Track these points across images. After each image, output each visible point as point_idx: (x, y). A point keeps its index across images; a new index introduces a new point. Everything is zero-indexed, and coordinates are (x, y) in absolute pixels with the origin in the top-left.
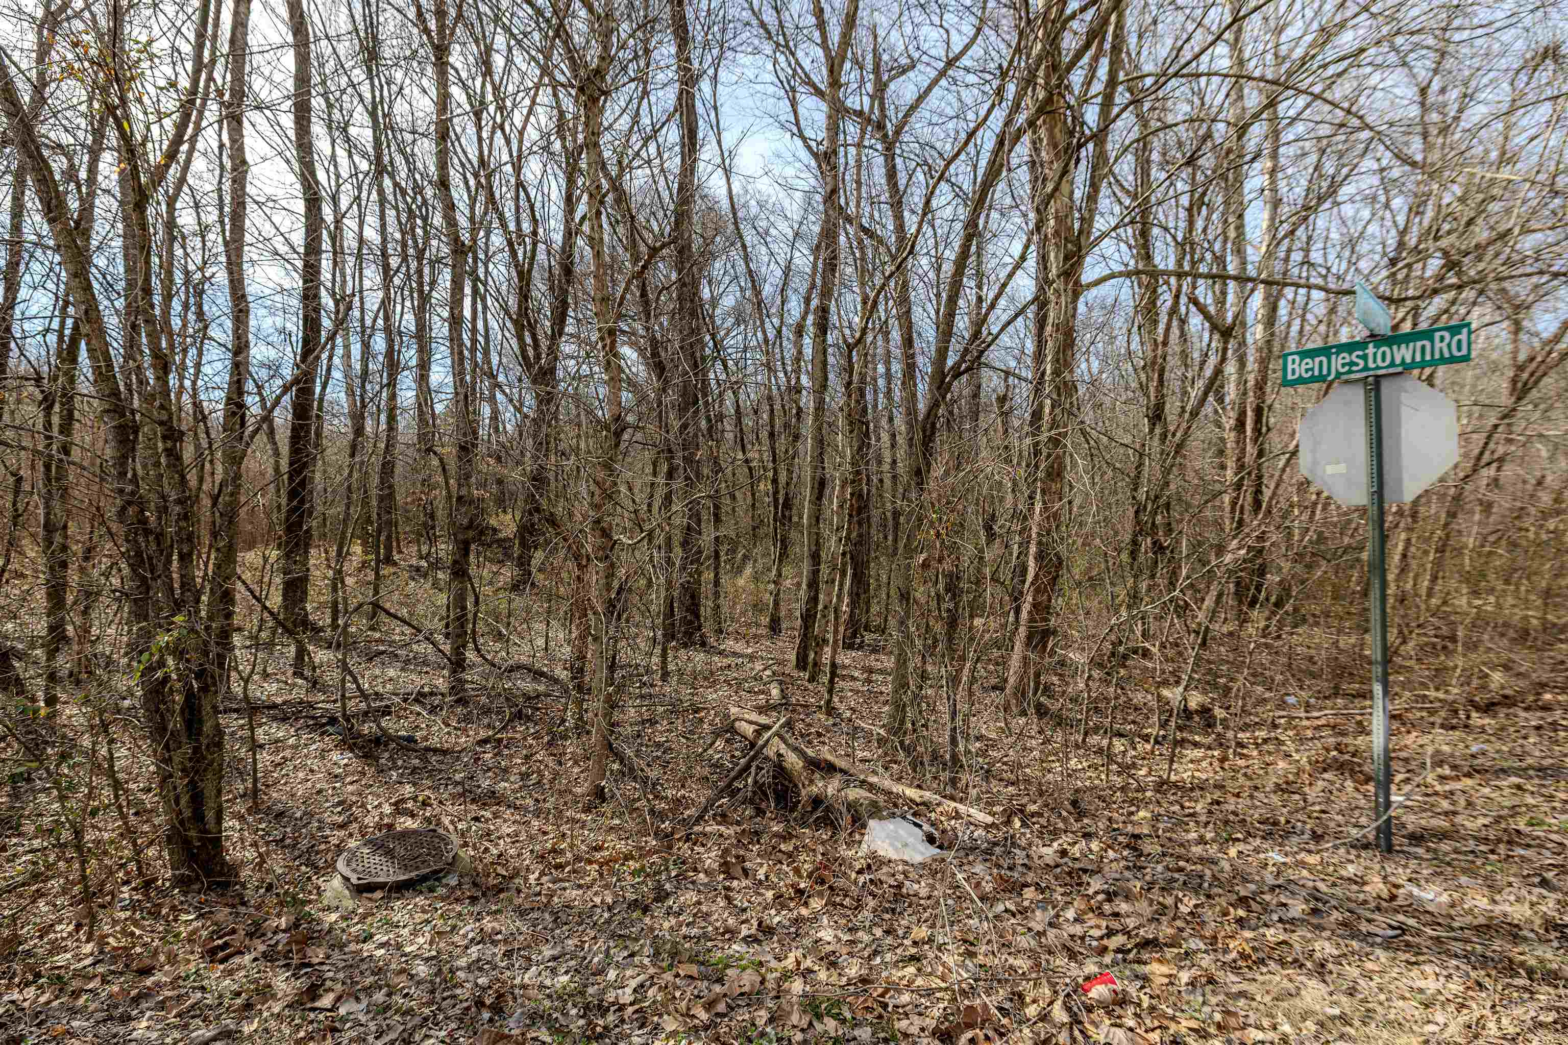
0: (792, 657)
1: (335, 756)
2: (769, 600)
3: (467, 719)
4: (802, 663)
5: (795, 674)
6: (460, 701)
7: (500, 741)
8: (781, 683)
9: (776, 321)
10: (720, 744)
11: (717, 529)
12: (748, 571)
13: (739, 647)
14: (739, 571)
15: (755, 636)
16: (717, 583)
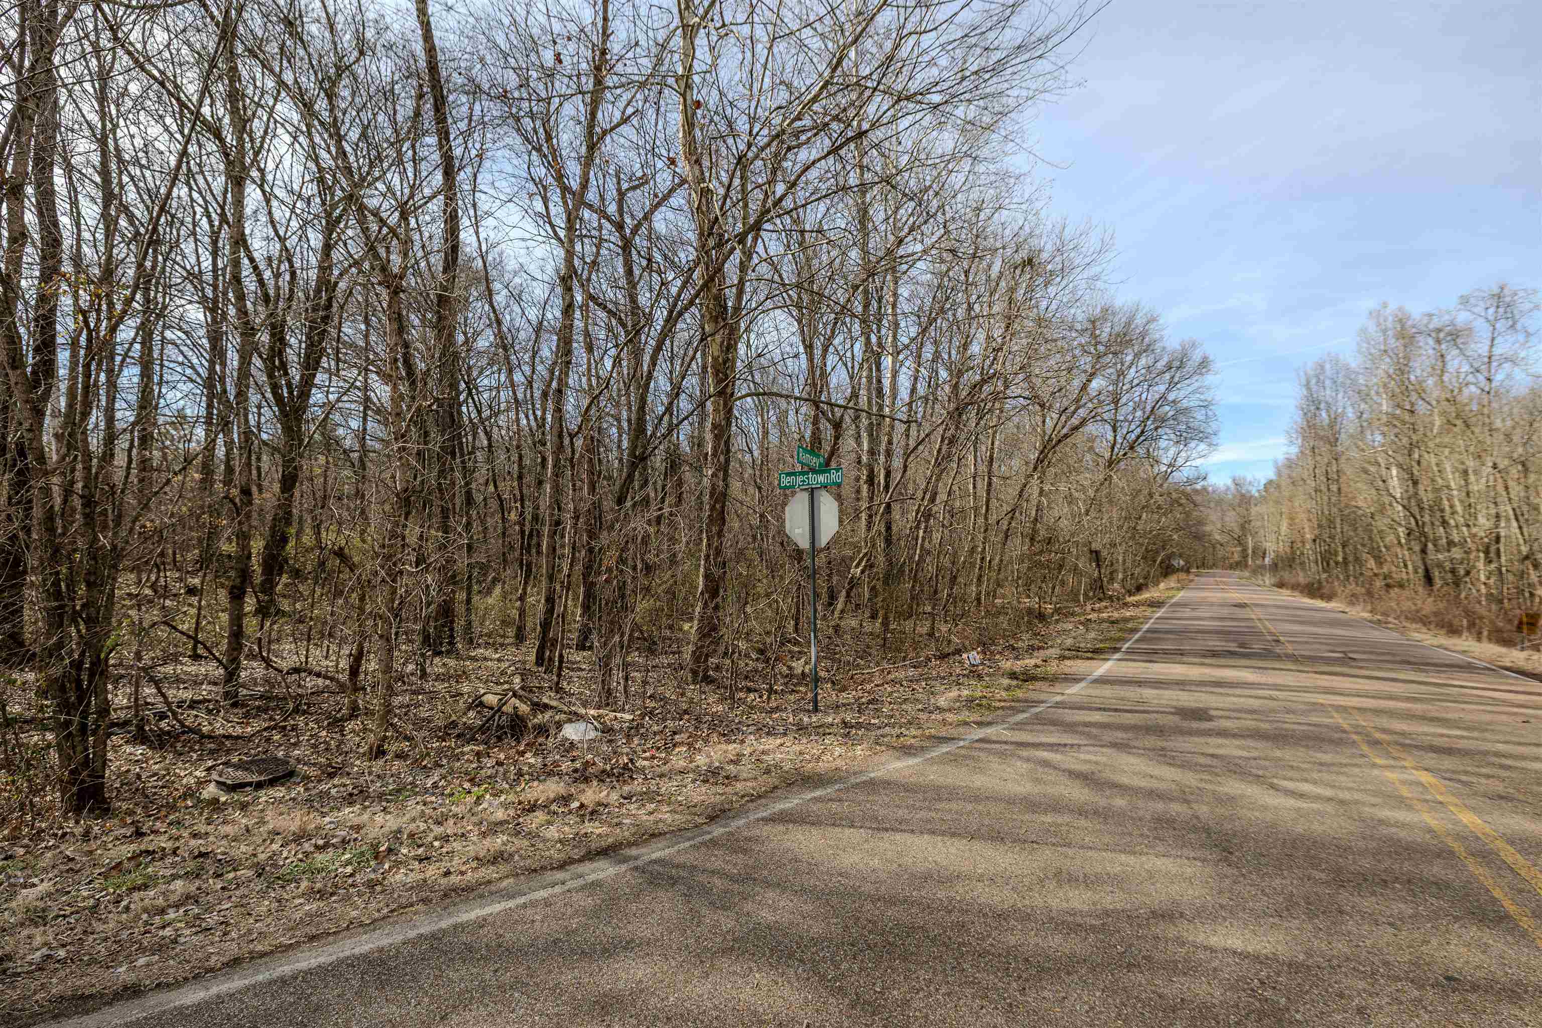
0: (532, 658)
1: (129, 749)
2: (515, 613)
3: (247, 715)
4: (540, 661)
5: (535, 669)
6: (235, 705)
7: (284, 728)
8: (522, 675)
9: (527, 369)
10: (471, 714)
11: (469, 556)
12: (497, 590)
13: (488, 653)
14: (489, 592)
15: (502, 645)
16: (469, 601)
